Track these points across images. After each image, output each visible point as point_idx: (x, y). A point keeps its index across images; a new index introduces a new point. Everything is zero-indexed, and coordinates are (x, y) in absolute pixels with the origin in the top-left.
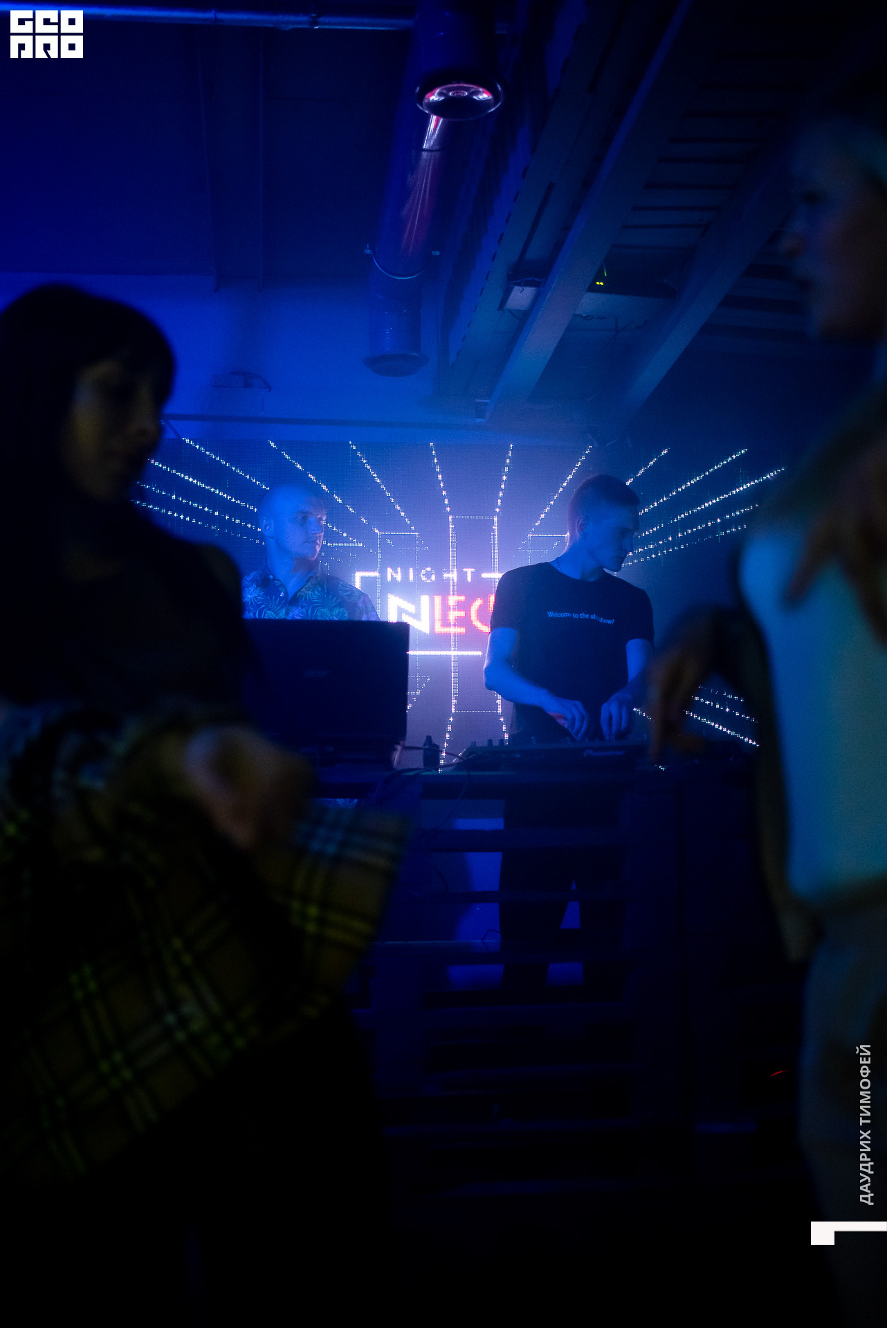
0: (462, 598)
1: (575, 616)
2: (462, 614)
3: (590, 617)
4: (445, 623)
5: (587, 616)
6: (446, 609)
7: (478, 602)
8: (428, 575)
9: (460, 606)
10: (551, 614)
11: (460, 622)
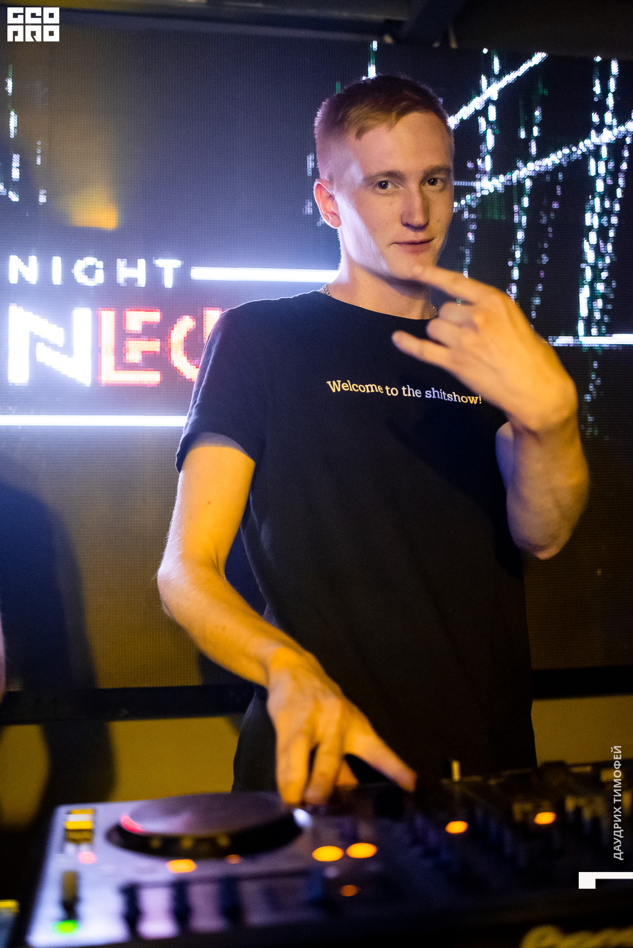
0: (155, 317)
1: (392, 392)
2: (154, 346)
3: (423, 394)
4: (122, 364)
5: (417, 393)
6: (122, 335)
7: (185, 324)
8: (90, 271)
9: (149, 331)
10: (335, 386)
11: (151, 361)
